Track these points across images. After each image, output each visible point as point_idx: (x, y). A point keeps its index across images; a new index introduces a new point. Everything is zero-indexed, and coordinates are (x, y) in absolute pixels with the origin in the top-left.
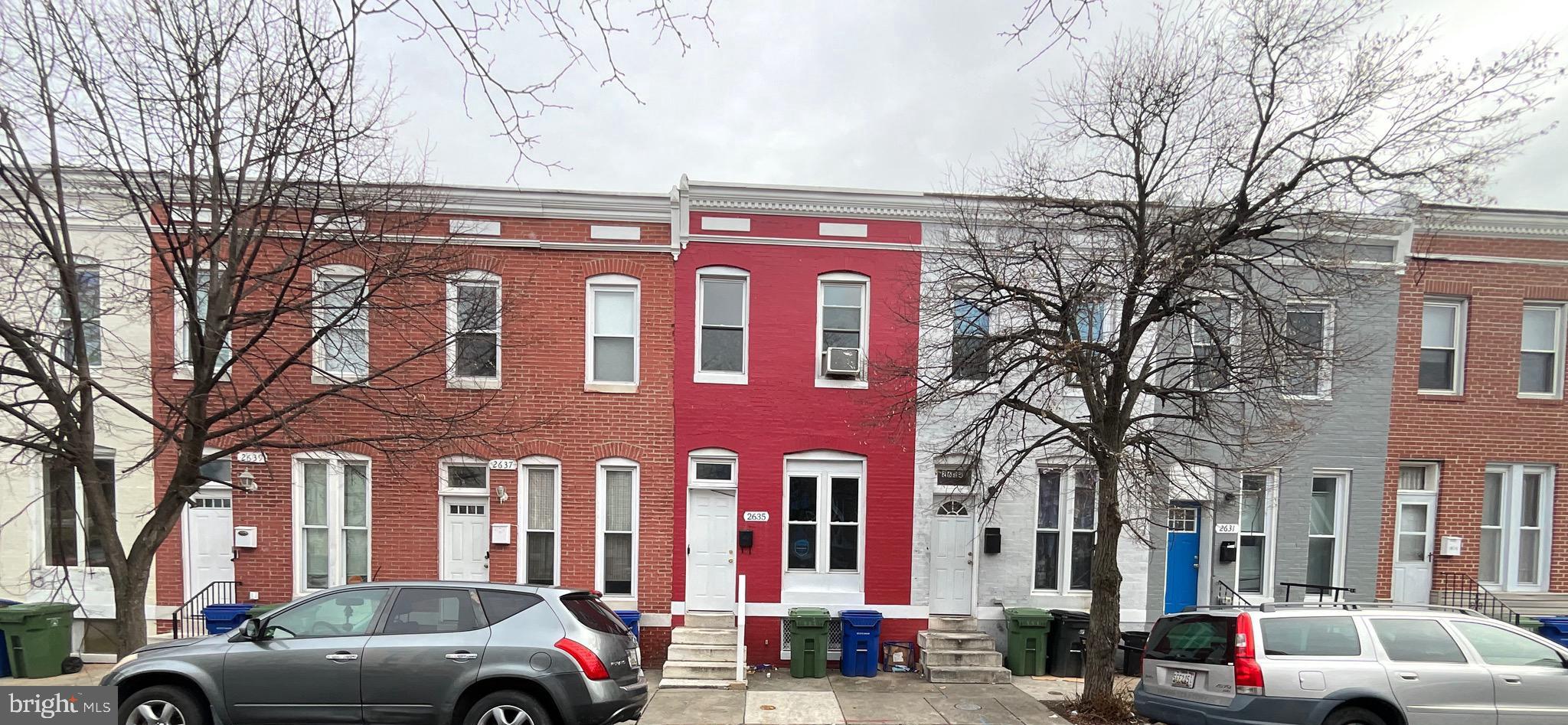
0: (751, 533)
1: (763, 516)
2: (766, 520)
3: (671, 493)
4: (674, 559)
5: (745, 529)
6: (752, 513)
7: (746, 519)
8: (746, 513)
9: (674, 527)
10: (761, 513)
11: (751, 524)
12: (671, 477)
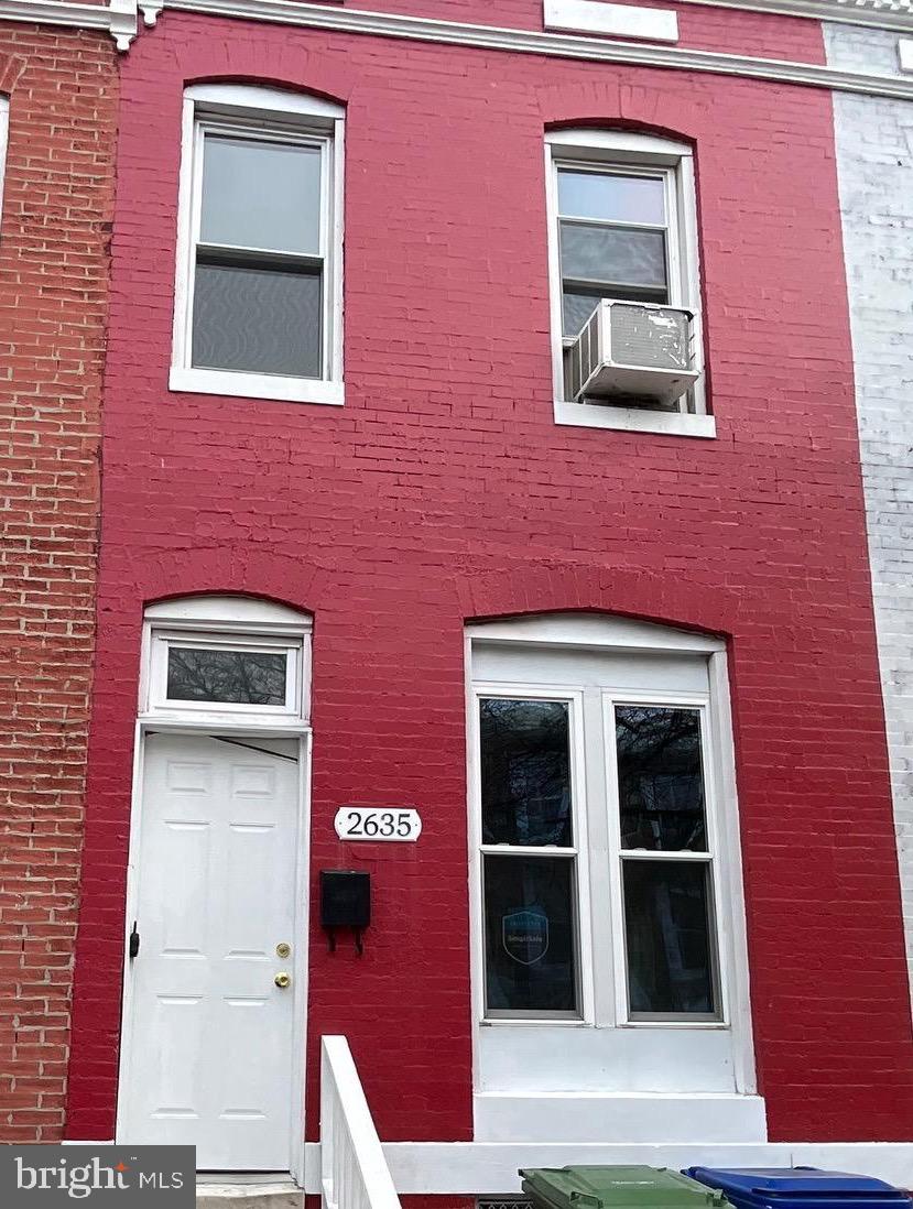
0: (362, 882)
1: (403, 825)
2: (414, 835)
3: (80, 740)
4: (78, 974)
5: (341, 868)
6: (365, 812)
7: (343, 833)
8: (344, 812)
9: (84, 857)
10: (396, 812)
11: (357, 850)
12: (81, 686)
